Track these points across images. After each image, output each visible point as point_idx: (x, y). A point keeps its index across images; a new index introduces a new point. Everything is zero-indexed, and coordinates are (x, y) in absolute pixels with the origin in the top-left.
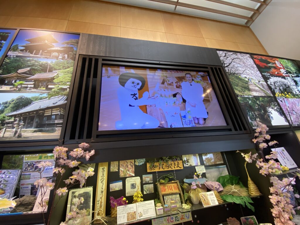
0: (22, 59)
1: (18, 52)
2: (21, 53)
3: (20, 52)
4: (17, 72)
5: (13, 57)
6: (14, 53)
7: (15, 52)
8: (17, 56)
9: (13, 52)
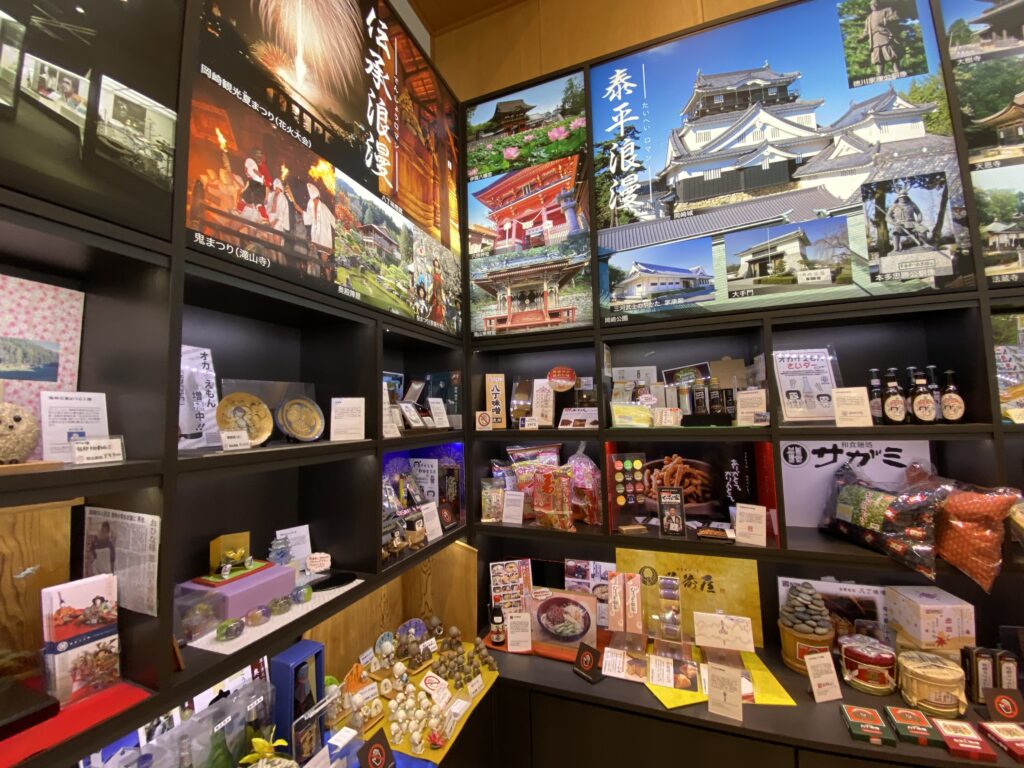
0: (1004, 61)
1: (978, 44)
2: (988, 44)
3: (982, 41)
4: (1014, 104)
5: (974, 62)
6: (970, 49)
7: (969, 46)
8: (985, 57)
9: (964, 46)
